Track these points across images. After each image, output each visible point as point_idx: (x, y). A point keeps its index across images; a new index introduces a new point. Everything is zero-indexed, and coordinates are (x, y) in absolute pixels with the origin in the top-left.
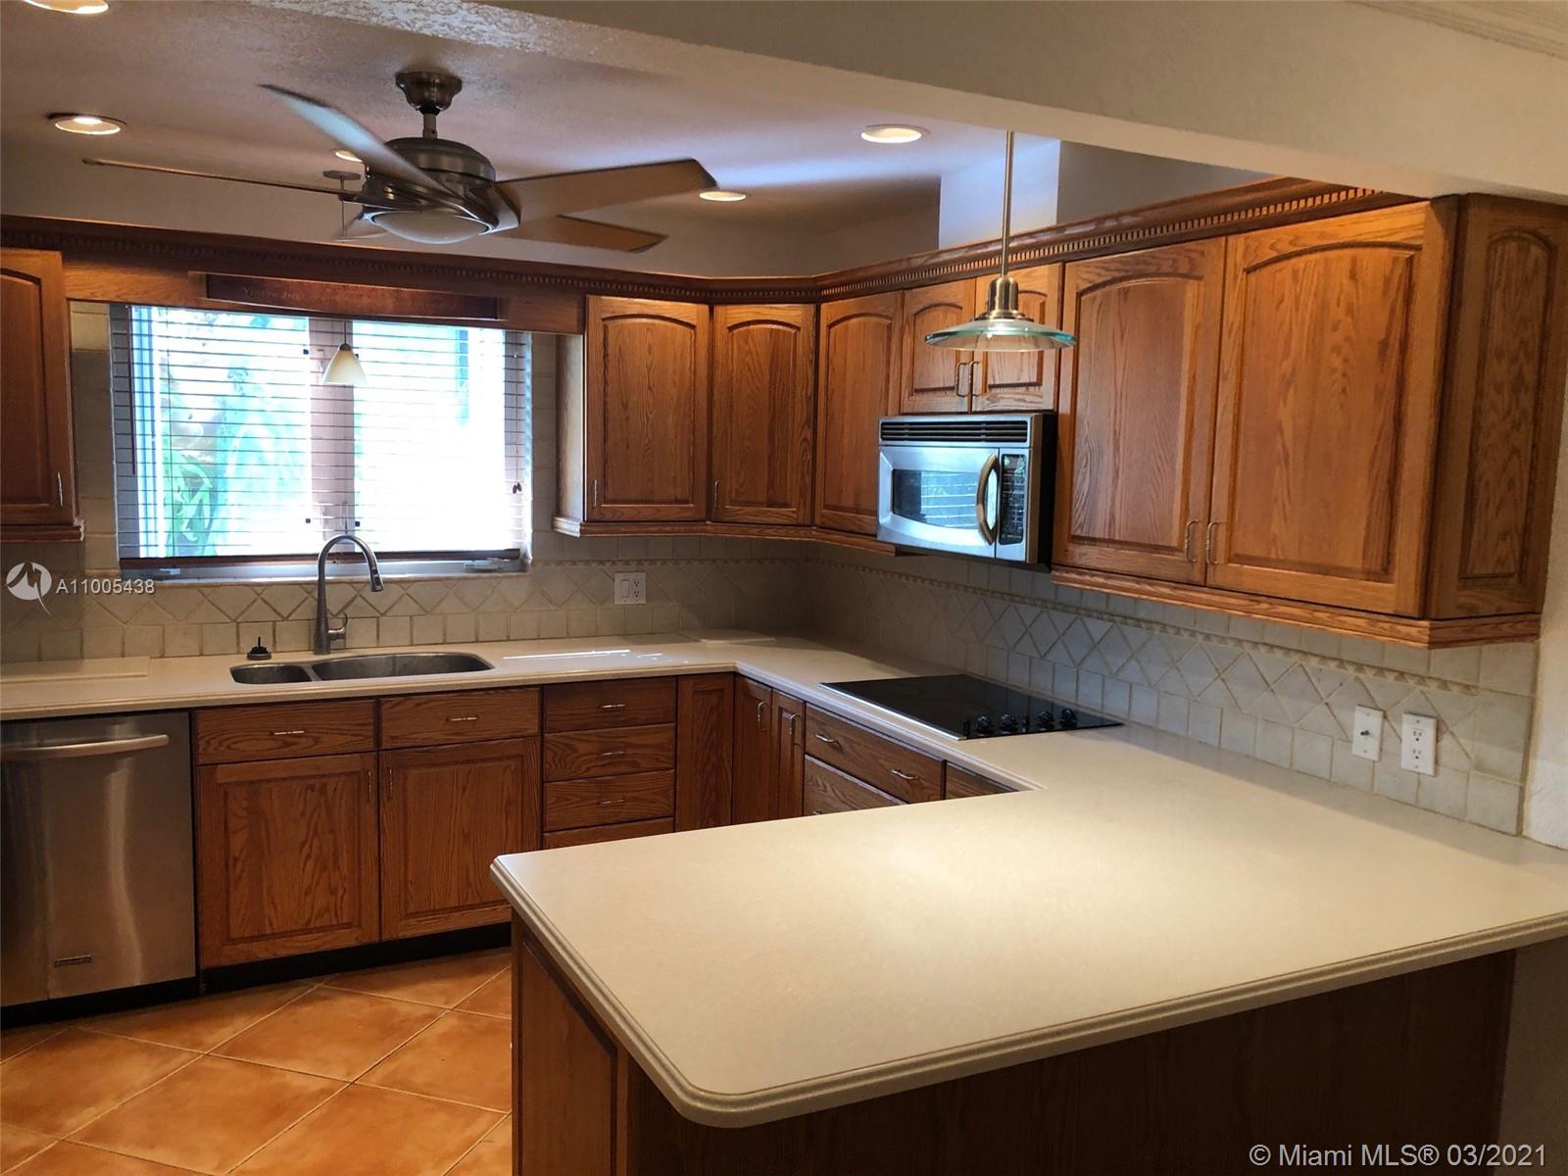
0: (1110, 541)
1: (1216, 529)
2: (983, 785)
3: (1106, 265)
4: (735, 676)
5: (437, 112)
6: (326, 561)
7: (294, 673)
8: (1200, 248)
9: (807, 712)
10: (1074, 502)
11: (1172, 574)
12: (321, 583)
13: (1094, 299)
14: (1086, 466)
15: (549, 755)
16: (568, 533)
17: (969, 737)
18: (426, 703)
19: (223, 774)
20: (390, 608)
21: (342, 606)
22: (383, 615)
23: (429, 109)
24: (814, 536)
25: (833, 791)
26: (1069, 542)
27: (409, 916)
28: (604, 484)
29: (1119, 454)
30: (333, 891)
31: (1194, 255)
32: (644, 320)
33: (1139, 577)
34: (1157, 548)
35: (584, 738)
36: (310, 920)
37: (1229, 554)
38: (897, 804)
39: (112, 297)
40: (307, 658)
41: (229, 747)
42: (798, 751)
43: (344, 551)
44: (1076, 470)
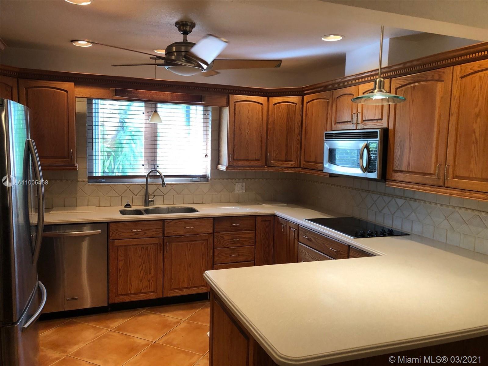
0: (408, 172)
1: (449, 167)
2: (363, 254)
3: (406, 79)
4: (274, 216)
5: (187, 34)
6: (149, 178)
7: (138, 212)
8: (443, 71)
9: (299, 228)
10: (394, 159)
11: (431, 182)
12: (147, 184)
13: (402, 90)
14: (399, 146)
15: (215, 239)
16: (222, 170)
17: (357, 238)
18: (179, 222)
19: (117, 243)
20: (167, 193)
21: (153, 192)
22: (165, 195)
23: (185, 33)
24: (300, 171)
25: (309, 254)
26: (392, 172)
27: (172, 289)
28: (233, 154)
29: (411, 142)
30: (149, 281)
31: (440, 73)
32: (247, 102)
33: (419, 184)
34: (425, 174)
35: (227, 235)
36: (142, 290)
37: (454, 175)
38: (332, 260)
39: (88, 96)
40: (142, 207)
41: (119, 234)
42: (296, 241)
43: (154, 175)
44: (395, 148)
